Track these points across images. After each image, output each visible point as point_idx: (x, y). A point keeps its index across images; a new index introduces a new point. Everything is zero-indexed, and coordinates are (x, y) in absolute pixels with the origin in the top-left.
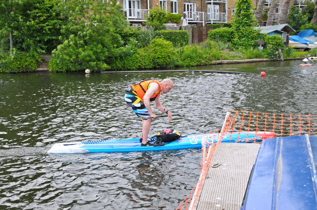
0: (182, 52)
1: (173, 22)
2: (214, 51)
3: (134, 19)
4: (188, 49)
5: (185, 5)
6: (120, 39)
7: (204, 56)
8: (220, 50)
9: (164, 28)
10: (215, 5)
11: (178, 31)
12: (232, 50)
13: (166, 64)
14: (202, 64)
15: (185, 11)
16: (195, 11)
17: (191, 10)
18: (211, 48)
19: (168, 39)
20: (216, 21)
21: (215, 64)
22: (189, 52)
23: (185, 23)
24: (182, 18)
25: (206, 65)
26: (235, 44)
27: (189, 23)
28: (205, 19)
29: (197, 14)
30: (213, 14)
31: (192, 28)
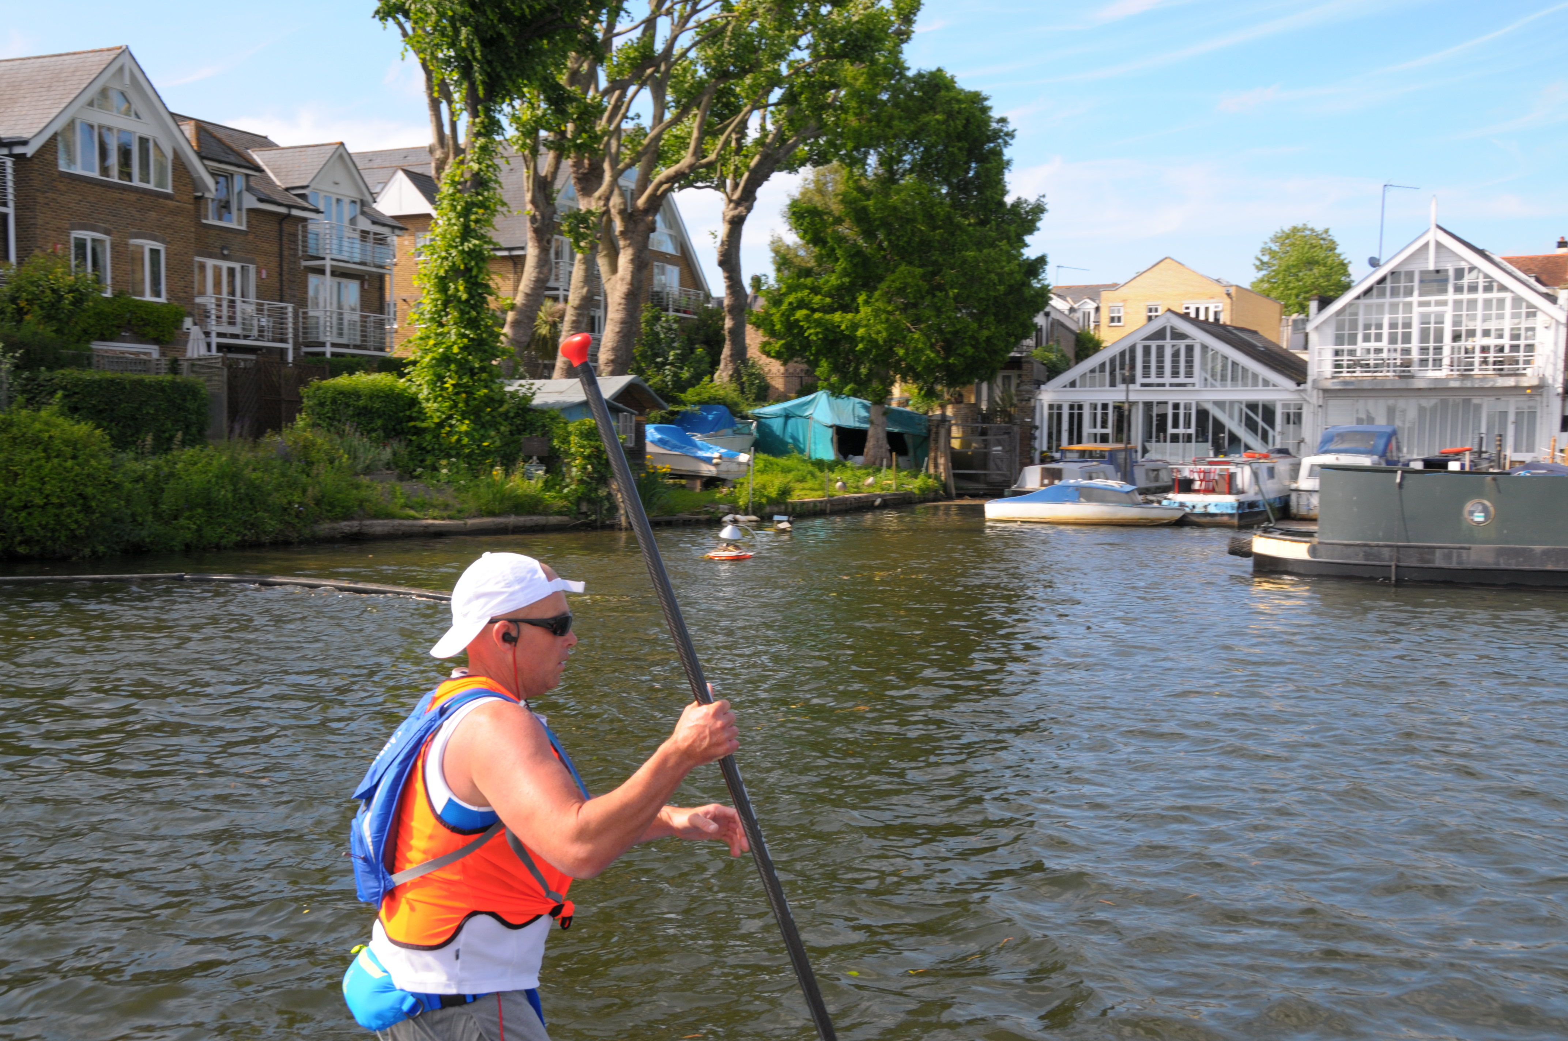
0: (167, 479)
2: (327, 478)
7: (277, 499)
10: (343, 281)
12: (411, 475)
13: (73, 537)
18: (311, 463)
21: (331, 539)
22: (200, 480)
25: (286, 542)
26: (427, 449)
27: (220, 347)
28: (296, 335)
29: (260, 310)
30: (335, 316)
31: (230, 367)
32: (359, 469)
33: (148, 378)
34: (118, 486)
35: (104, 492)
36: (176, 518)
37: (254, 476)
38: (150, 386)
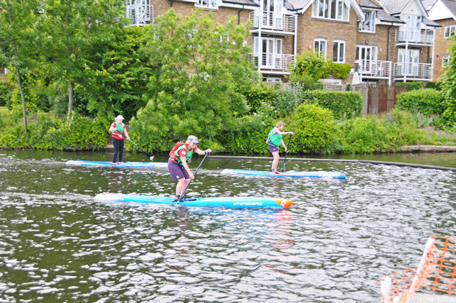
0: (350, 129)
1: (335, 77)
2: (407, 129)
3: (270, 70)
4: (360, 123)
5: (358, 49)
6: (245, 102)
7: (388, 136)
8: (418, 128)
9: (321, 87)
10: (412, 51)
11: (344, 92)
12: (441, 129)
13: (321, 147)
14: (383, 151)
15: (357, 58)
16: (376, 60)
17: (368, 58)
18: (401, 123)
19: (325, 105)
20: (413, 77)
21: (407, 152)
22: (361, 129)
23: (356, 80)
24: (352, 70)
25: (391, 152)
26: (447, 119)
32: (419, 126)
34: (335, 131)
36: (353, 142)
37: (380, 128)
38: (343, 95)
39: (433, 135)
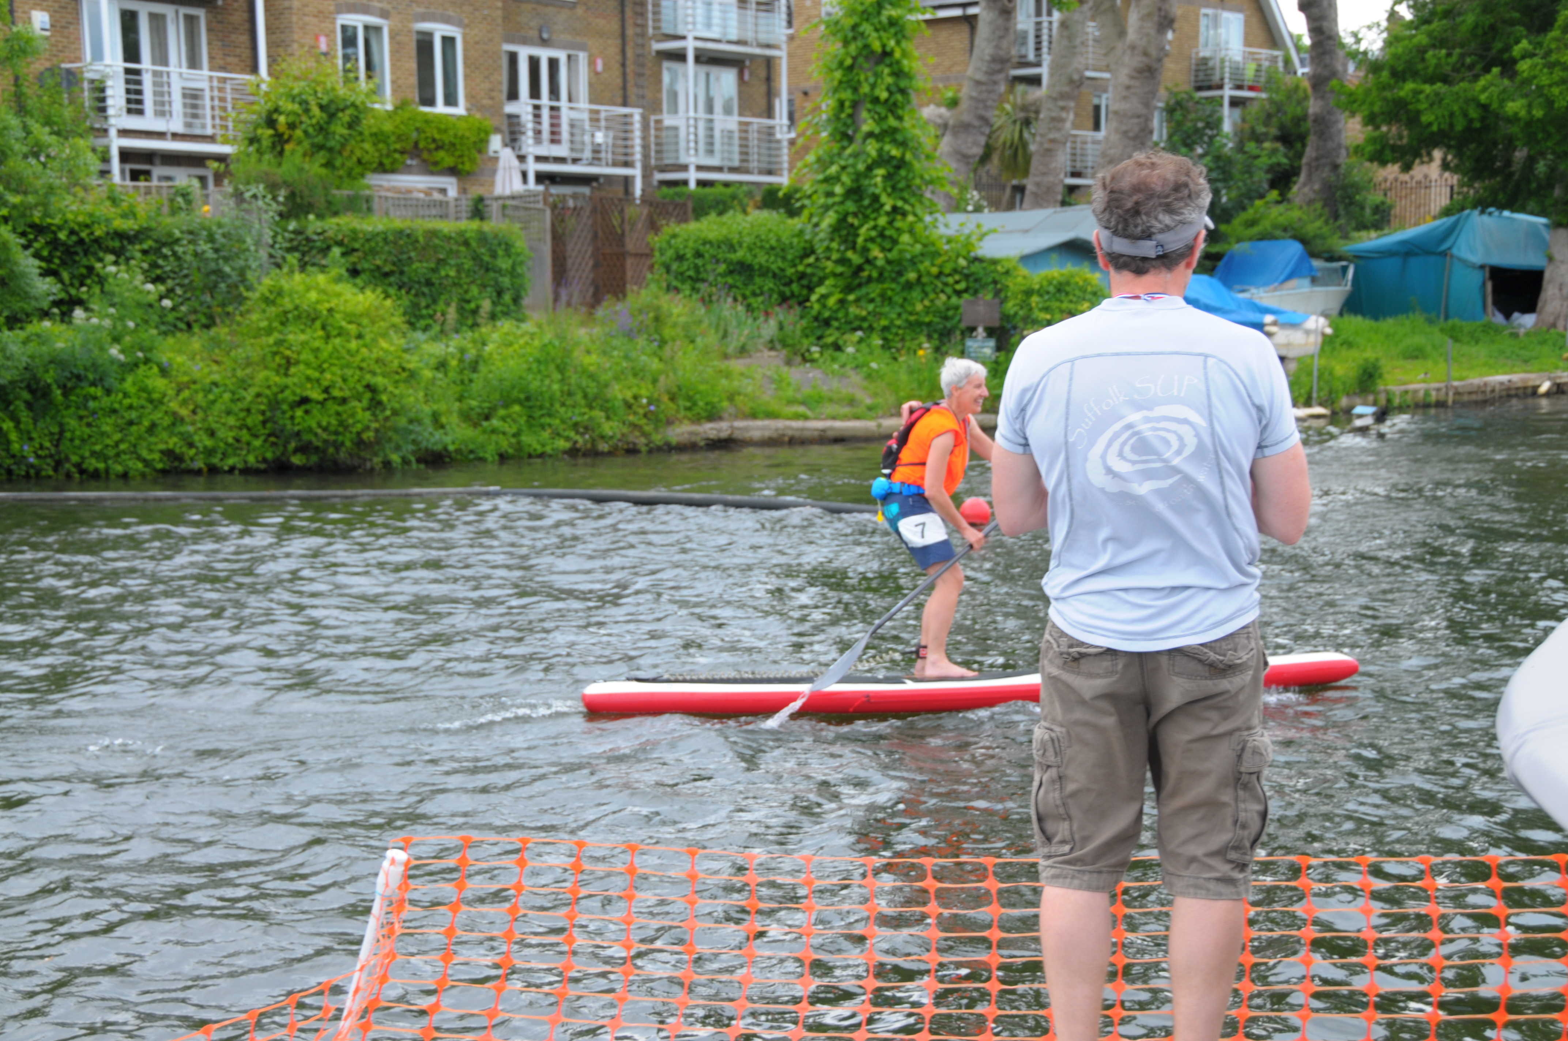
0: (474, 366)
2: (686, 362)
5: (513, 58)
7: (618, 392)
8: (726, 357)
12: (806, 359)
14: (603, 447)
15: (513, 95)
18: (663, 343)
19: (381, 276)
21: (688, 447)
24: (496, 142)
25: (632, 451)
26: (827, 323)
27: (541, 178)
28: (646, 156)
29: (595, 119)
30: (701, 126)
31: (554, 207)
32: (730, 350)
33: (446, 227)
34: (413, 375)
35: (396, 382)
36: (487, 418)
37: (588, 360)
38: (448, 238)
39: (778, 382)
